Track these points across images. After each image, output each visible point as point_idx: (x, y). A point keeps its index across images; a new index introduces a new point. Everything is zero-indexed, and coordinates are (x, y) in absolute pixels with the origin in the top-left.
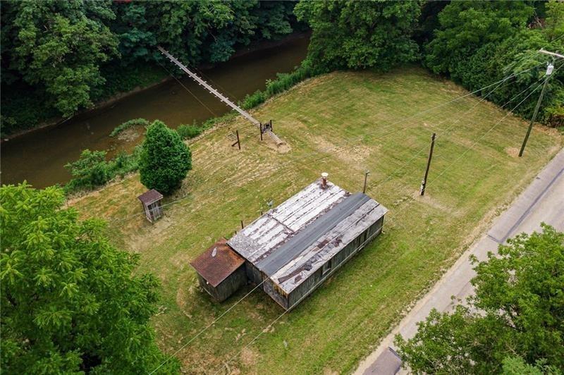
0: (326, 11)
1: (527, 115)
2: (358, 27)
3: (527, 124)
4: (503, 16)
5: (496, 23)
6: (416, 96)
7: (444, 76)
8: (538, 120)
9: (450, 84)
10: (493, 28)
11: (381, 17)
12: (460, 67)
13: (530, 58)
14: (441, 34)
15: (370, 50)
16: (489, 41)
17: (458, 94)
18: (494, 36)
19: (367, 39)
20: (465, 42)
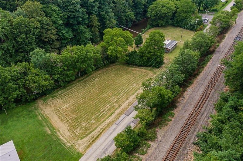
0: (155, 15)
1: (194, 31)
2: (161, 18)
3: (194, 32)
4: (187, 14)
5: (187, 16)
6: (173, 30)
7: (177, 26)
8: (195, 31)
9: (179, 28)
10: (186, 16)
11: (166, 16)
12: (181, 24)
13: (193, 21)
14: (176, 18)
15: (164, 22)
16: (186, 19)
17: (181, 29)
18: (186, 18)
19: (163, 20)
20: (182, 19)
